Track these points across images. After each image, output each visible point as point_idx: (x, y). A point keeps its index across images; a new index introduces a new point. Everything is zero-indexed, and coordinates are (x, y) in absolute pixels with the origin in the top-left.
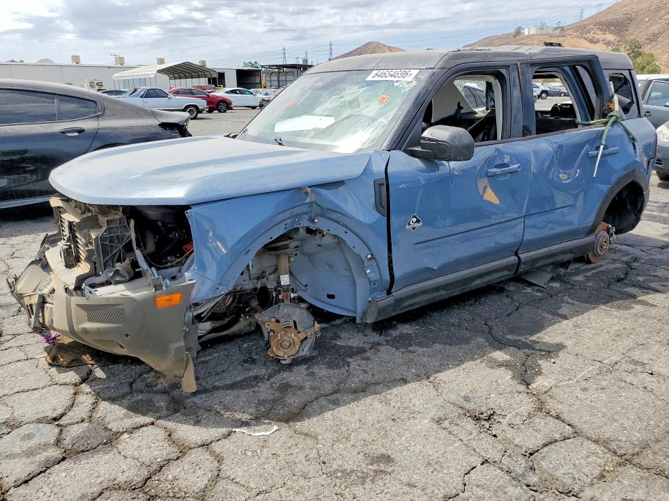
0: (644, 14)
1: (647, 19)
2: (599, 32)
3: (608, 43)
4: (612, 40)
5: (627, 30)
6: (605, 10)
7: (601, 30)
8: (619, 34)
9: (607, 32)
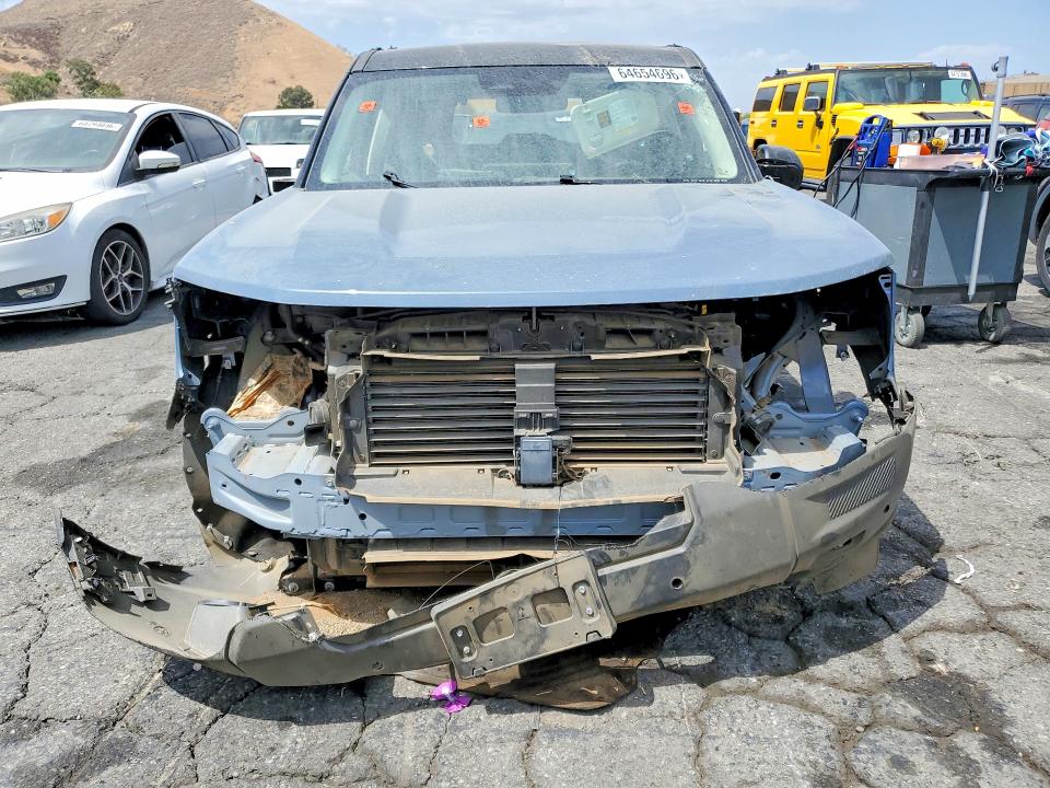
0: (76, 21)
1: (83, 30)
2: (14, 45)
3: (34, 64)
4: (40, 59)
5: (58, 44)
6: (12, 9)
7: (17, 41)
8: (46, 48)
9: (26, 45)
